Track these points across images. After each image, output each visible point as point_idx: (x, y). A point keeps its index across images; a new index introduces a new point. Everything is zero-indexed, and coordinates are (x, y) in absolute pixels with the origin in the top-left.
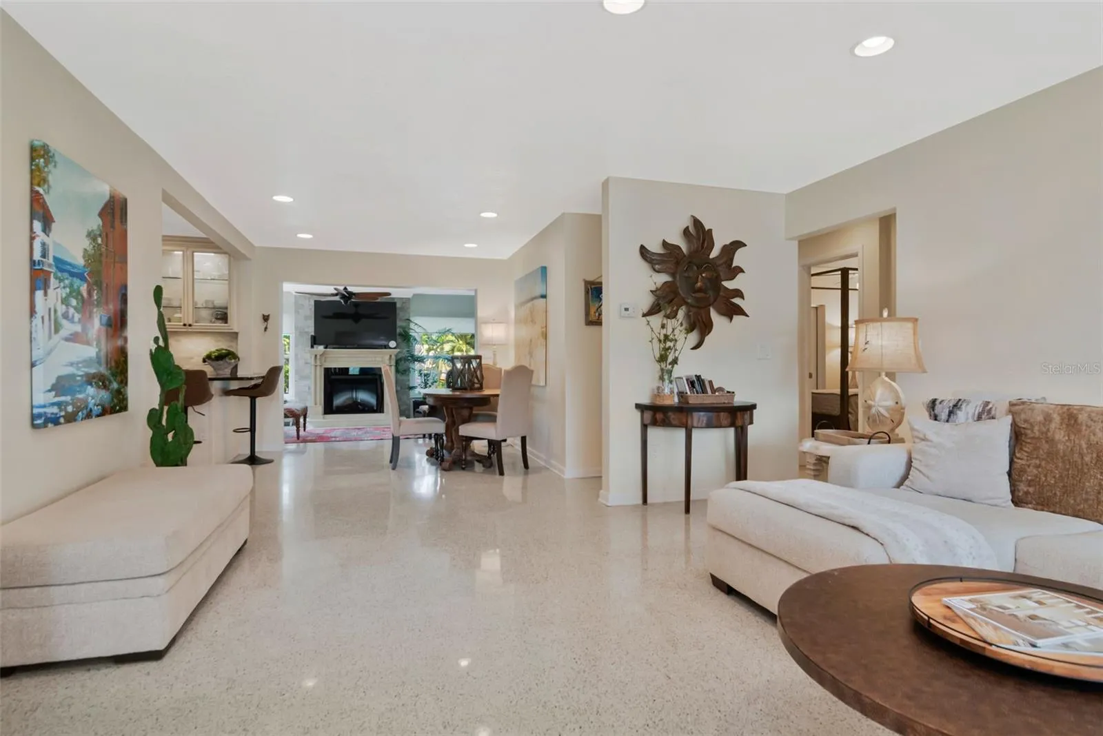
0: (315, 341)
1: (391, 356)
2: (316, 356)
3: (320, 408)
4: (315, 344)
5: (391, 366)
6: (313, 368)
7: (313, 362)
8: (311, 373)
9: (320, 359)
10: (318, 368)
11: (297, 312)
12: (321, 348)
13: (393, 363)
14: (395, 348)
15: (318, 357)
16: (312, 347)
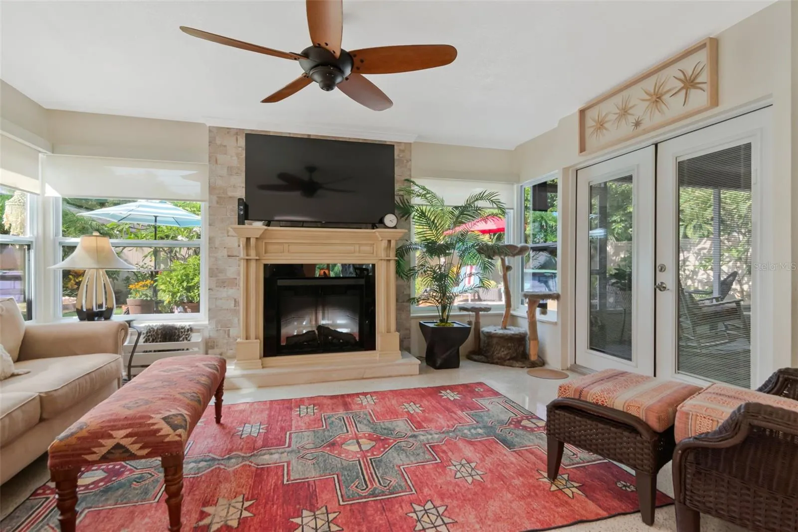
0: (246, 213)
1: (389, 241)
2: (248, 239)
3: (257, 346)
4: (247, 219)
5: (389, 260)
6: (243, 264)
7: (242, 254)
8: (239, 274)
9: (257, 247)
10: (253, 265)
11: (213, 160)
12: (259, 225)
13: (392, 256)
14: (395, 227)
15: (253, 241)
16: (241, 221)
